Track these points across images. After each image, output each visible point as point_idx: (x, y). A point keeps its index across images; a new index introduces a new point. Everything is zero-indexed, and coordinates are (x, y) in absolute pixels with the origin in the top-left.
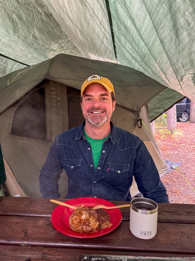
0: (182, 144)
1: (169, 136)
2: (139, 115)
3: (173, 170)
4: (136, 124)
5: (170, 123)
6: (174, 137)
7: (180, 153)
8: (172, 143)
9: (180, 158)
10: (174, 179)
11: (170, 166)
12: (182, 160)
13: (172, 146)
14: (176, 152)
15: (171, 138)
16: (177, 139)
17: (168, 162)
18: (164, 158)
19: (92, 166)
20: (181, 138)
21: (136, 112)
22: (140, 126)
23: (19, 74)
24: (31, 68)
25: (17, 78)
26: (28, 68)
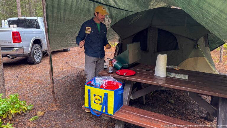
4: (194, 47)
19: (98, 31)
21: (196, 41)
22: (196, 48)
23: (134, 19)
24: (141, 16)
25: (134, 21)
26: (138, 15)
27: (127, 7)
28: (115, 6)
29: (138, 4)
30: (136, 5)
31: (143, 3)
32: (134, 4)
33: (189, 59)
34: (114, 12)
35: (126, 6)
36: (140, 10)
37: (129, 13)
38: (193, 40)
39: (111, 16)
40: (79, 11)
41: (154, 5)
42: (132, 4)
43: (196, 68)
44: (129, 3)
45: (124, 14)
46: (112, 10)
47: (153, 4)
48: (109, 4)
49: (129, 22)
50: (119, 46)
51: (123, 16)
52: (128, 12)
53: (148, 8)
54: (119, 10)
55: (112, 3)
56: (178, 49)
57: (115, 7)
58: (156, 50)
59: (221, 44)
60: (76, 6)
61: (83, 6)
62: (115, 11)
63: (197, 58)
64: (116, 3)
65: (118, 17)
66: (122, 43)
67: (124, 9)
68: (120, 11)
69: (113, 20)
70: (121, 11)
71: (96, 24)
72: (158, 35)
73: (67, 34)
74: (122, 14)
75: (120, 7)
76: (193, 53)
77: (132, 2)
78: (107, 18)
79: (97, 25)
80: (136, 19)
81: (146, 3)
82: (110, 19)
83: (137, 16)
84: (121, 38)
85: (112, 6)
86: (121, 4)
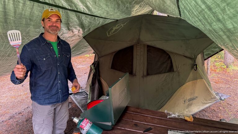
0: (235, 78)
1: (224, 70)
2: (195, 61)
3: (221, 101)
4: (192, 68)
5: (227, 58)
6: (229, 71)
7: (232, 87)
8: (226, 77)
9: (231, 91)
10: (221, 108)
11: (220, 98)
12: (231, 93)
13: (226, 80)
14: (228, 86)
15: (226, 72)
16: (232, 73)
17: (219, 94)
18: (216, 90)
19: (55, 56)
20: (236, 72)
21: (194, 59)
22: (195, 69)
23: (114, 28)
24: (122, 25)
25: (114, 32)
26: (119, 24)
27: (105, 14)
28: (87, 11)
29: (118, 11)
30: (116, 11)
31: (125, 8)
32: (114, 10)
33: (187, 83)
34: (86, 20)
35: (103, 13)
36: (121, 17)
37: (107, 21)
38: (190, 58)
39: (82, 26)
40: (24, 20)
41: (138, 11)
42: (111, 9)
43: (194, 93)
44: (107, 9)
45: (101, 23)
46: (83, 17)
47: (136, 10)
48: (77, 8)
49: (107, 33)
50: (94, 66)
51: (99, 25)
52: (106, 19)
53: (130, 15)
54: (93, 17)
55: (82, 7)
56: (174, 71)
57: (87, 13)
58: (145, 74)
59: (210, 56)
60: (15, 12)
61: (29, 13)
62: (88, 19)
63: (195, 81)
64: (87, 7)
65: (93, 26)
66: (98, 62)
67: (100, 16)
68: (95, 19)
69: (86, 30)
70: (97, 18)
71: (49, 44)
72: (147, 53)
73: (8, 56)
74: (98, 22)
75: (95, 14)
76: (191, 75)
77: (111, 8)
78: (76, 28)
79: (52, 46)
80: (116, 30)
81: (129, 9)
82: (81, 30)
83: (117, 25)
84: (97, 55)
85: (83, 12)
86: (95, 9)
